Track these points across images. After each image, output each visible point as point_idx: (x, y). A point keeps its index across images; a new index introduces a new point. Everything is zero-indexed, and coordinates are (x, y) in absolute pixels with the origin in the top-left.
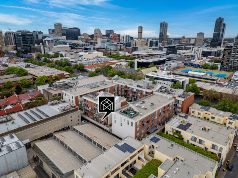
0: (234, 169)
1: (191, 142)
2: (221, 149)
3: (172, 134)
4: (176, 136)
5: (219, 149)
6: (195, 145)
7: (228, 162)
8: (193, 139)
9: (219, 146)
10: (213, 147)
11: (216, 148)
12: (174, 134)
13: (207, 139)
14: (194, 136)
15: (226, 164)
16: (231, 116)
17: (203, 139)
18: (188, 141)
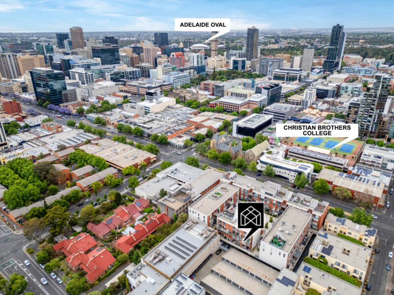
0: (372, 288)
1: (335, 266)
2: (362, 273)
3: (317, 258)
4: (321, 260)
5: (360, 273)
6: (338, 269)
7: (366, 282)
8: (337, 263)
9: (360, 271)
10: (355, 271)
11: (357, 272)
12: (319, 258)
13: (350, 264)
14: (338, 261)
15: (365, 284)
16: (366, 231)
17: (346, 264)
18: (332, 265)
